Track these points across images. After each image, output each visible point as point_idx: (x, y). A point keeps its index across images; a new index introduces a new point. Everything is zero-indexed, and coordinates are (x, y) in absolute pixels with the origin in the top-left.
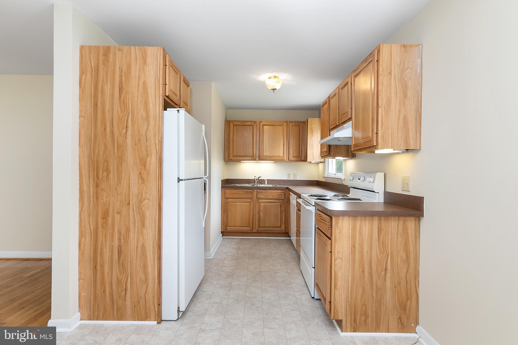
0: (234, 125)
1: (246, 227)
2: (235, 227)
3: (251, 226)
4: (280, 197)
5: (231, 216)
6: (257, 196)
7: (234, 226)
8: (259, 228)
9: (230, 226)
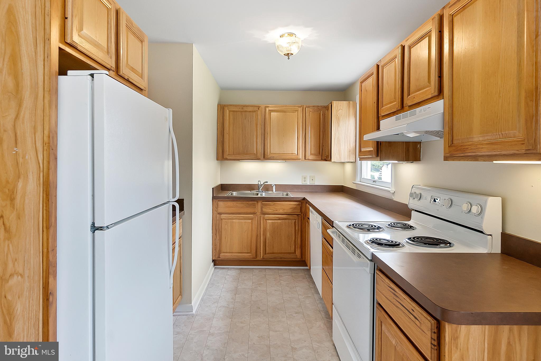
0: (229, 111)
1: (248, 253)
2: (232, 254)
3: (254, 251)
4: (294, 211)
5: (225, 238)
6: (262, 210)
7: (230, 253)
8: (265, 254)
9: (224, 253)
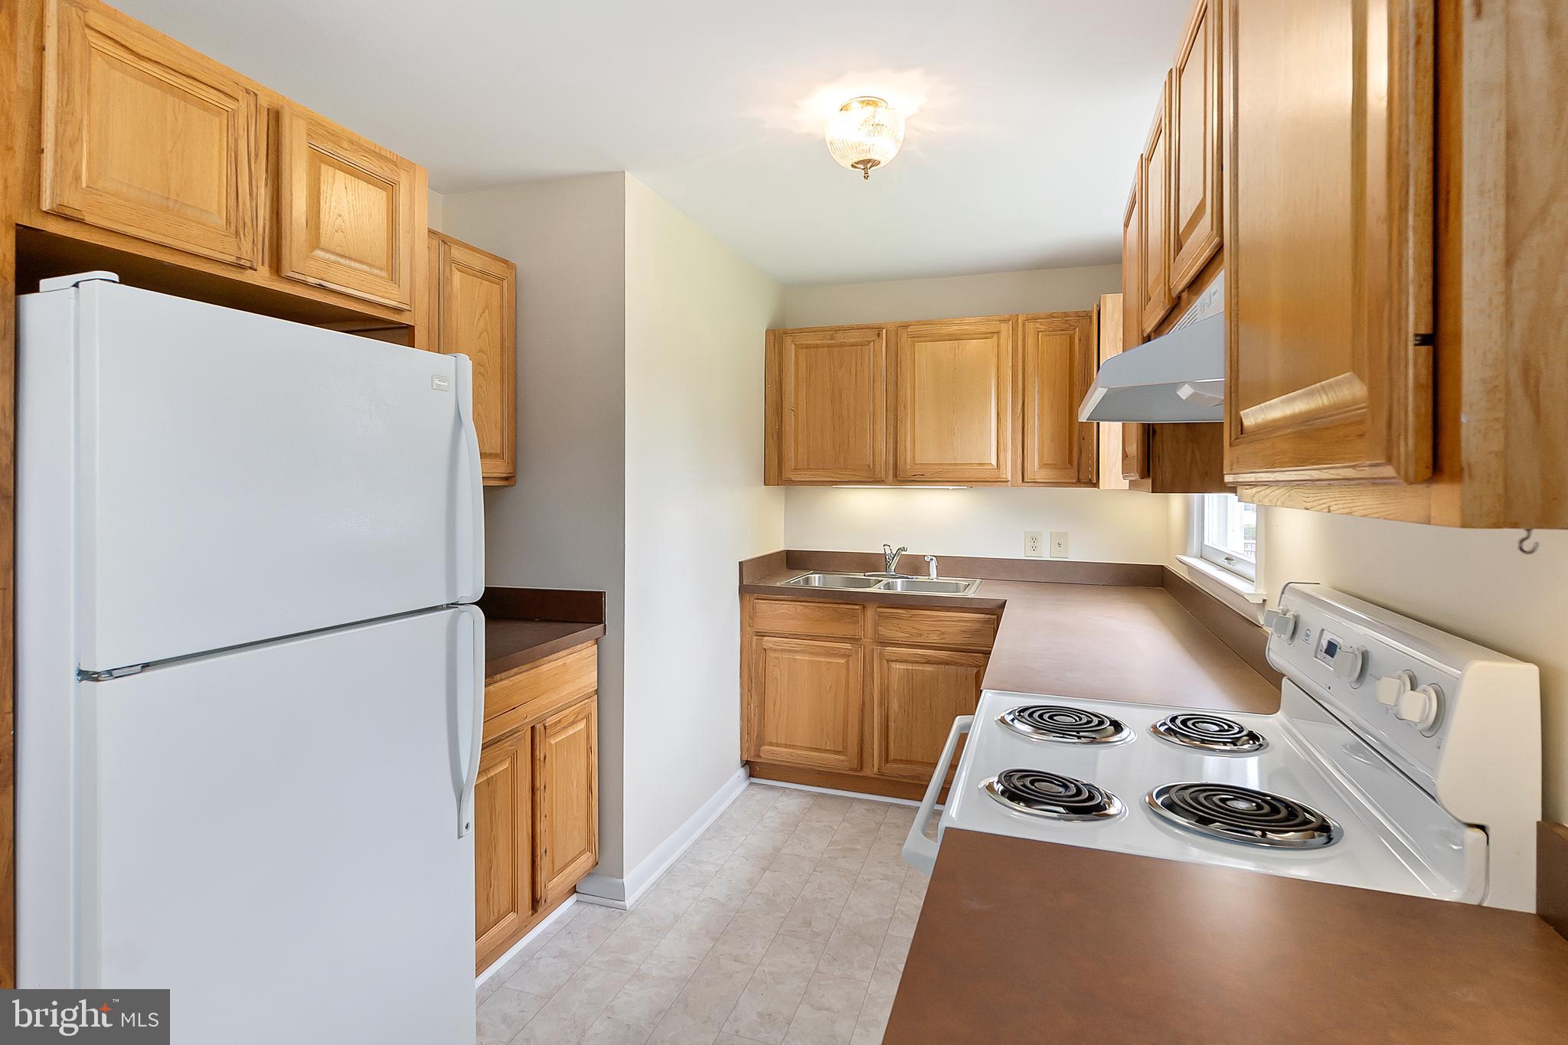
0: (798, 347)
1: (836, 752)
2: (792, 750)
3: (853, 749)
4: (971, 640)
5: (775, 705)
6: (876, 631)
7: (786, 746)
8: (887, 761)
9: (771, 744)
